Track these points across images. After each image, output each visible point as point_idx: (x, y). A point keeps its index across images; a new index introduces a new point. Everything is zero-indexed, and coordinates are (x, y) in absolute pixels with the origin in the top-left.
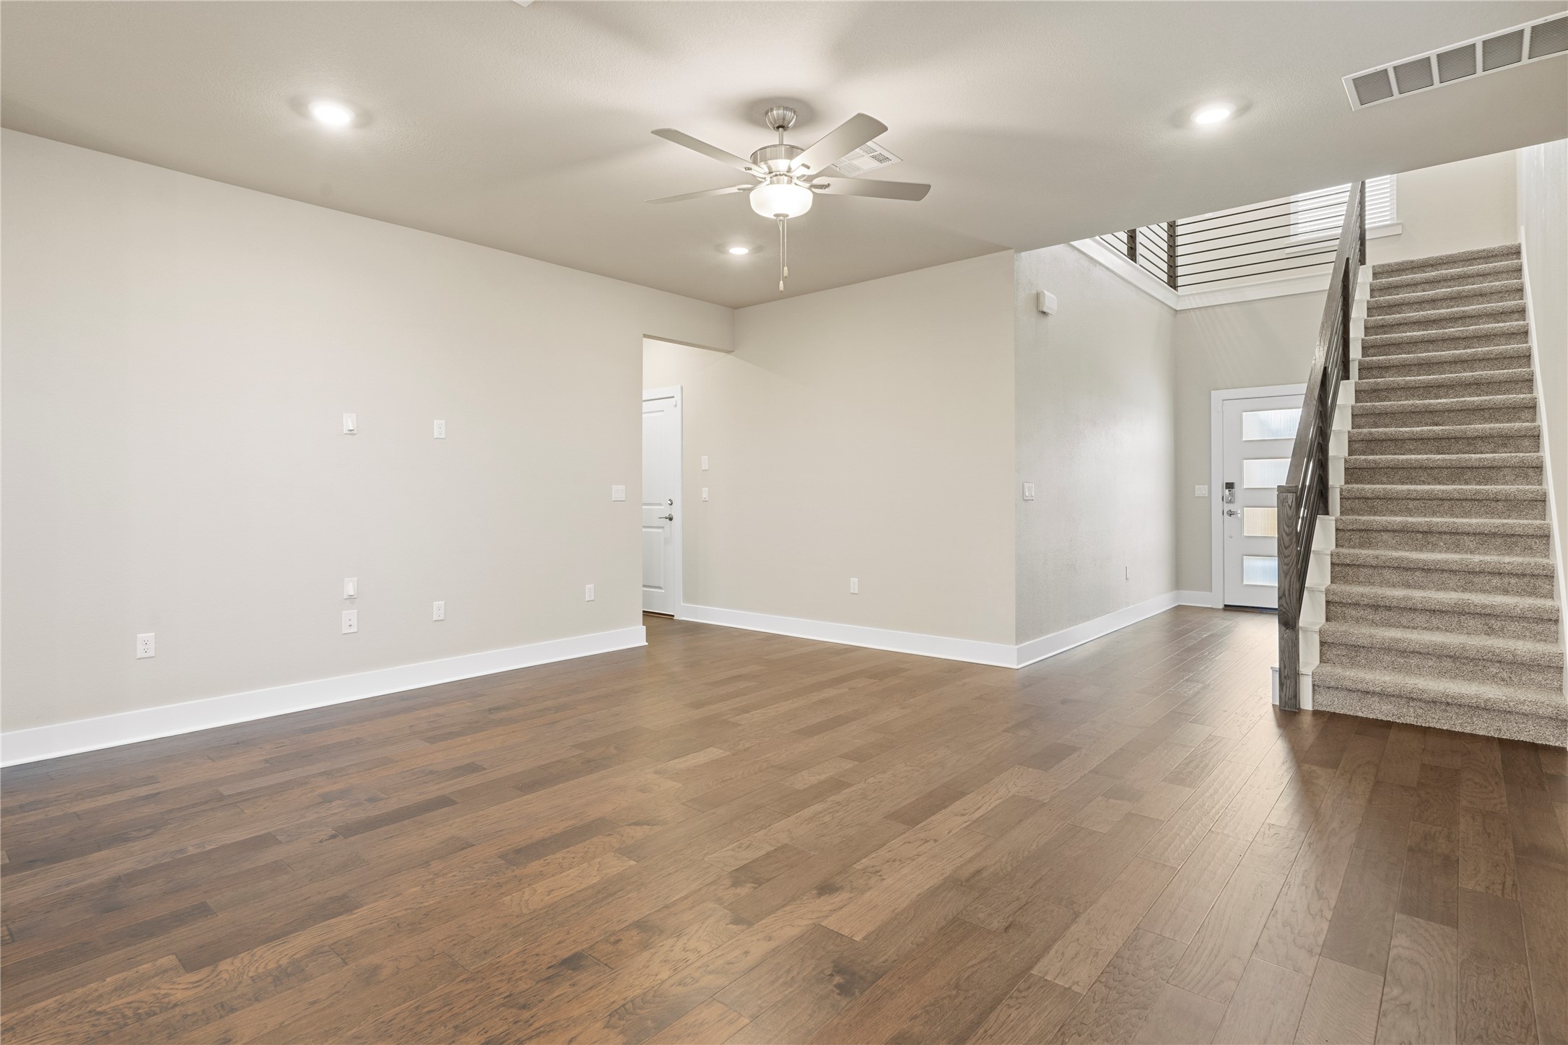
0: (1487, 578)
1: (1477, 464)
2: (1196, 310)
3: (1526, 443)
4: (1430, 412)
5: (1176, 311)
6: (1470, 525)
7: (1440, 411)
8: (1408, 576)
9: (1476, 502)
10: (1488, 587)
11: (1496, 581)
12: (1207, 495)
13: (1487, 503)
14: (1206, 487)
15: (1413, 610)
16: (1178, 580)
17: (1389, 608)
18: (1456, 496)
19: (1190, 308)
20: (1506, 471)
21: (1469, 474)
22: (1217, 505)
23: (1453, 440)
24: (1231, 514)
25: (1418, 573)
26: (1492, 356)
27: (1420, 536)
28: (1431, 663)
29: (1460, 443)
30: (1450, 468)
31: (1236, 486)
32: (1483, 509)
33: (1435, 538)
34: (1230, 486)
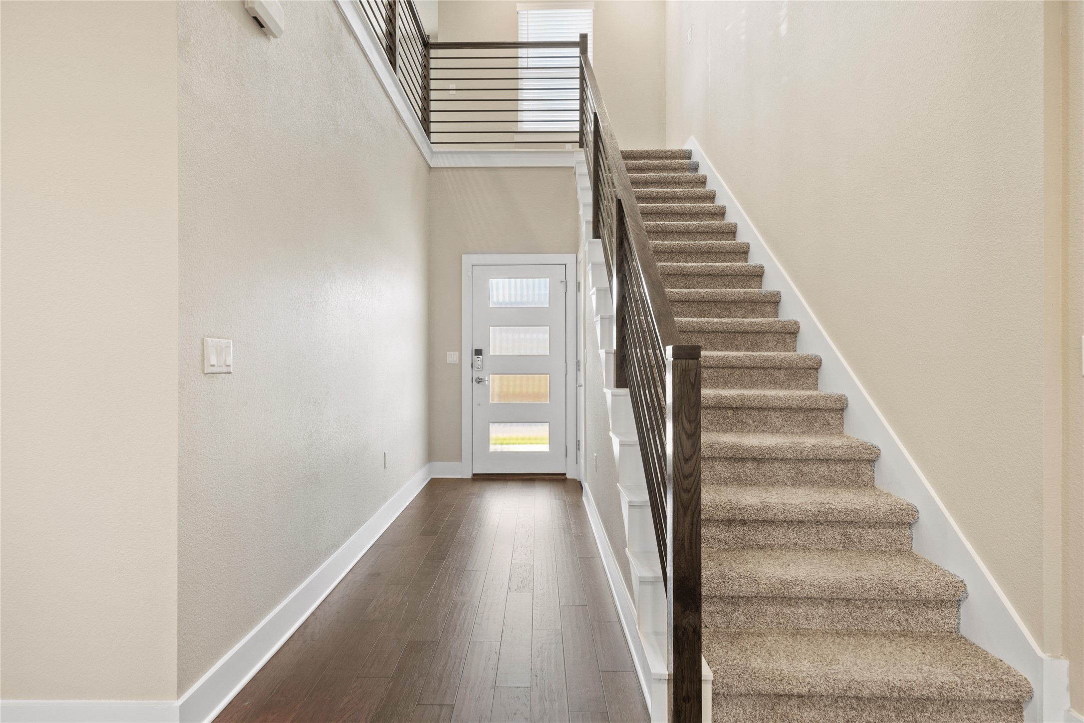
0: (816, 466)
1: (748, 328)
2: (449, 170)
3: (769, 309)
4: (684, 275)
5: (430, 168)
6: (779, 399)
7: (692, 275)
8: (739, 468)
9: (762, 371)
10: (816, 478)
11: (823, 469)
12: (457, 362)
13: (772, 371)
14: (457, 353)
15: (771, 522)
16: (431, 454)
17: (743, 523)
18: (748, 363)
19: (443, 166)
20: (769, 337)
21: (739, 340)
22: (467, 373)
23: (713, 304)
24: (479, 381)
25: (749, 465)
26: (711, 230)
27: (730, 413)
28: (821, 611)
29: (719, 307)
30: (725, 332)
31: (483, 352)
32: (767, 379)
33: (744, 416)
34: (478, 352)
